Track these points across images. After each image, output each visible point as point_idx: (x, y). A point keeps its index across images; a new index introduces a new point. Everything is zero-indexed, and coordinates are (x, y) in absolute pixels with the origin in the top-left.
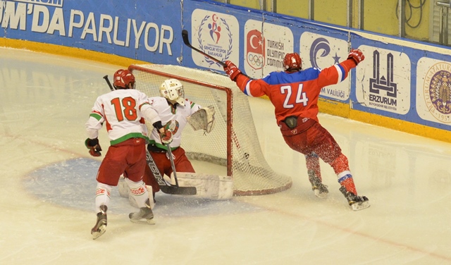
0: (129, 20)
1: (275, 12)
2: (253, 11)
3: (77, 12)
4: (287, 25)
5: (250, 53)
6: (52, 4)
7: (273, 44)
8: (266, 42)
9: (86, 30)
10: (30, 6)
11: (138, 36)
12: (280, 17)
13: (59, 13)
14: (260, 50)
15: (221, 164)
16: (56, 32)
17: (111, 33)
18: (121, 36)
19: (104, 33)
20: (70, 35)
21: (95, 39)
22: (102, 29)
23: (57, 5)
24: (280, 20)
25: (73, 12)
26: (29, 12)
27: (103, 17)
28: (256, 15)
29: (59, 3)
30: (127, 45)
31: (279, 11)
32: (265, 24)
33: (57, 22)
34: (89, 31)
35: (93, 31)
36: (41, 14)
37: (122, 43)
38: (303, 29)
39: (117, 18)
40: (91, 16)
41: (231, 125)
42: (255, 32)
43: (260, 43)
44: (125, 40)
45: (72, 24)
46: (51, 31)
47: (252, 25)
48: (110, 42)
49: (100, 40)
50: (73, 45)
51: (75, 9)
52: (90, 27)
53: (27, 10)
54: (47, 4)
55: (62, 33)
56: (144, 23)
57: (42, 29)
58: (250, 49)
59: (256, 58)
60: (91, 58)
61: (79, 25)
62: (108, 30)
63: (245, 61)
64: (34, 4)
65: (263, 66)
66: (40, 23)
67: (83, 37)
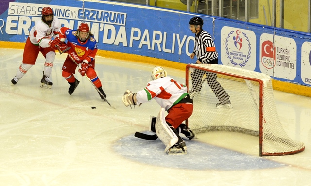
0: (174, 35)
1: (283, 27)
2: (267, 27)
3: (136, 29)
4: (292, 37)
5: (264, 57)
6: (118, 24)
7: (281, 50)
8: (276, 49)
9: (143, 42)
10: (102, 25)
11: (181, 46)
12: (287, 31)
13: (122, 30)
14: (271, 55)
15: (251, 135)
16: (121, 43)
17: (161, 44)
18: (168, 46)
19: (156, 44)
20: (131, 45)
21: (149, 48)
22: (154, 41)
23: (121, 24)
24: (287, 34)
25: (133, 29)
26: (101, 29)
27: (155, 32)
28: (269, 30)
29: (123, 23)
30: (173, 52)
31: (286, 27)
32: (276, 36)
33: (122, 37)
34: (145, 43)
35: (148, 43)
36: (110, 31)
37: (169, 51)
38: (304, 40)
39: (165, 33)
40: (146, 32)
41: (262, 106)
42: (268, 42)
43: (272, 50)
44: (171, 49)
45: (132, 38)
46: (116, 43)
47: (266, 37)
48: (160, 50)
49: (153, 49)
50: (133, 53)
51: (134, 27)
52: (145, 39)
53: (99, 28)
54: (114, 23)
55: (125, 44)
56: (185, 36)
57: (110, 41)
58: (264, 55)
59: (268, 61)
60: (146, 62)
61: (138, 38)
62: (158, 42)
63: (261, 63)
64: (104, 24)
65: (274, 66)
66: (109, 37)
67: (140, 46)
